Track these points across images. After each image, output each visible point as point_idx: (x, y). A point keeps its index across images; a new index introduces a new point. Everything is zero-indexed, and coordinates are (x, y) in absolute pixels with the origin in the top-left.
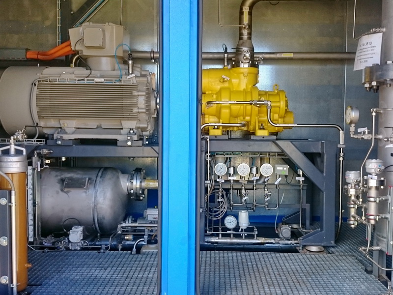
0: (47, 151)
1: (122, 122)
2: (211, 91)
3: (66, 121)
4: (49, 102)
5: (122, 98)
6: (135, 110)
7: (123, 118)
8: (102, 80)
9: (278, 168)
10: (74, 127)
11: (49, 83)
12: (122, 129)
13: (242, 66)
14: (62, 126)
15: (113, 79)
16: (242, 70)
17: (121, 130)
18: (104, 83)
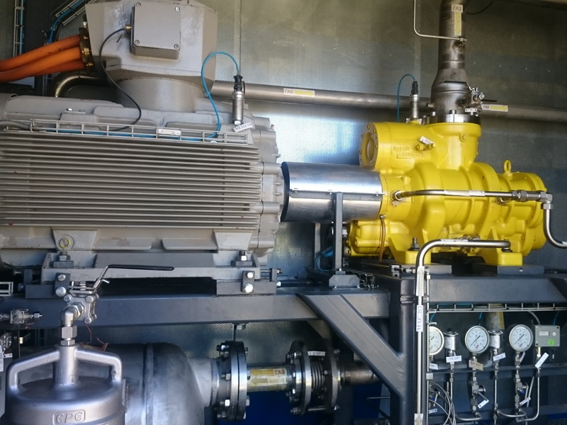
0: (26, 316)
1: (217, 235)
2: (393, 168)
3: (70, 233)
4: (28, 183)
5: (224, 177)
6: (256, 208)
7: (221, 225)
8: (177, 133)
9: (541, 334)
10: (92, 247)
11: (32, 132)
12: (215, 251)
13: (452, 121)
14: (61, 246)
15: (205, 132)
16: (450, 129)
17: (215, 255)
18: (180, 141)
